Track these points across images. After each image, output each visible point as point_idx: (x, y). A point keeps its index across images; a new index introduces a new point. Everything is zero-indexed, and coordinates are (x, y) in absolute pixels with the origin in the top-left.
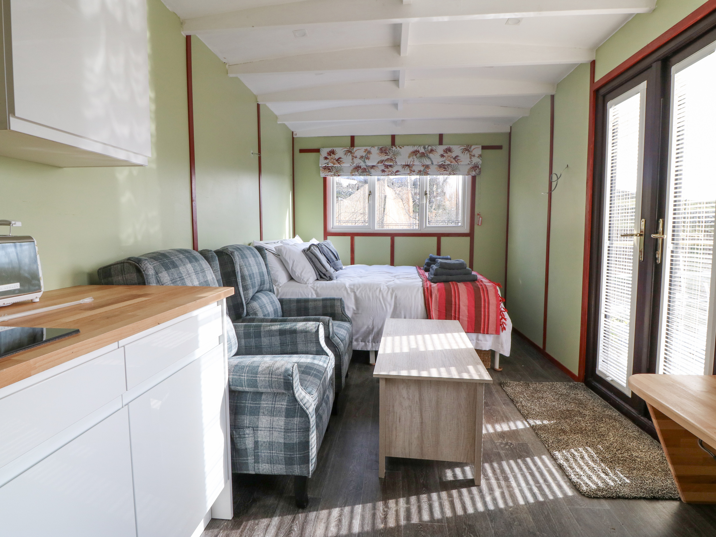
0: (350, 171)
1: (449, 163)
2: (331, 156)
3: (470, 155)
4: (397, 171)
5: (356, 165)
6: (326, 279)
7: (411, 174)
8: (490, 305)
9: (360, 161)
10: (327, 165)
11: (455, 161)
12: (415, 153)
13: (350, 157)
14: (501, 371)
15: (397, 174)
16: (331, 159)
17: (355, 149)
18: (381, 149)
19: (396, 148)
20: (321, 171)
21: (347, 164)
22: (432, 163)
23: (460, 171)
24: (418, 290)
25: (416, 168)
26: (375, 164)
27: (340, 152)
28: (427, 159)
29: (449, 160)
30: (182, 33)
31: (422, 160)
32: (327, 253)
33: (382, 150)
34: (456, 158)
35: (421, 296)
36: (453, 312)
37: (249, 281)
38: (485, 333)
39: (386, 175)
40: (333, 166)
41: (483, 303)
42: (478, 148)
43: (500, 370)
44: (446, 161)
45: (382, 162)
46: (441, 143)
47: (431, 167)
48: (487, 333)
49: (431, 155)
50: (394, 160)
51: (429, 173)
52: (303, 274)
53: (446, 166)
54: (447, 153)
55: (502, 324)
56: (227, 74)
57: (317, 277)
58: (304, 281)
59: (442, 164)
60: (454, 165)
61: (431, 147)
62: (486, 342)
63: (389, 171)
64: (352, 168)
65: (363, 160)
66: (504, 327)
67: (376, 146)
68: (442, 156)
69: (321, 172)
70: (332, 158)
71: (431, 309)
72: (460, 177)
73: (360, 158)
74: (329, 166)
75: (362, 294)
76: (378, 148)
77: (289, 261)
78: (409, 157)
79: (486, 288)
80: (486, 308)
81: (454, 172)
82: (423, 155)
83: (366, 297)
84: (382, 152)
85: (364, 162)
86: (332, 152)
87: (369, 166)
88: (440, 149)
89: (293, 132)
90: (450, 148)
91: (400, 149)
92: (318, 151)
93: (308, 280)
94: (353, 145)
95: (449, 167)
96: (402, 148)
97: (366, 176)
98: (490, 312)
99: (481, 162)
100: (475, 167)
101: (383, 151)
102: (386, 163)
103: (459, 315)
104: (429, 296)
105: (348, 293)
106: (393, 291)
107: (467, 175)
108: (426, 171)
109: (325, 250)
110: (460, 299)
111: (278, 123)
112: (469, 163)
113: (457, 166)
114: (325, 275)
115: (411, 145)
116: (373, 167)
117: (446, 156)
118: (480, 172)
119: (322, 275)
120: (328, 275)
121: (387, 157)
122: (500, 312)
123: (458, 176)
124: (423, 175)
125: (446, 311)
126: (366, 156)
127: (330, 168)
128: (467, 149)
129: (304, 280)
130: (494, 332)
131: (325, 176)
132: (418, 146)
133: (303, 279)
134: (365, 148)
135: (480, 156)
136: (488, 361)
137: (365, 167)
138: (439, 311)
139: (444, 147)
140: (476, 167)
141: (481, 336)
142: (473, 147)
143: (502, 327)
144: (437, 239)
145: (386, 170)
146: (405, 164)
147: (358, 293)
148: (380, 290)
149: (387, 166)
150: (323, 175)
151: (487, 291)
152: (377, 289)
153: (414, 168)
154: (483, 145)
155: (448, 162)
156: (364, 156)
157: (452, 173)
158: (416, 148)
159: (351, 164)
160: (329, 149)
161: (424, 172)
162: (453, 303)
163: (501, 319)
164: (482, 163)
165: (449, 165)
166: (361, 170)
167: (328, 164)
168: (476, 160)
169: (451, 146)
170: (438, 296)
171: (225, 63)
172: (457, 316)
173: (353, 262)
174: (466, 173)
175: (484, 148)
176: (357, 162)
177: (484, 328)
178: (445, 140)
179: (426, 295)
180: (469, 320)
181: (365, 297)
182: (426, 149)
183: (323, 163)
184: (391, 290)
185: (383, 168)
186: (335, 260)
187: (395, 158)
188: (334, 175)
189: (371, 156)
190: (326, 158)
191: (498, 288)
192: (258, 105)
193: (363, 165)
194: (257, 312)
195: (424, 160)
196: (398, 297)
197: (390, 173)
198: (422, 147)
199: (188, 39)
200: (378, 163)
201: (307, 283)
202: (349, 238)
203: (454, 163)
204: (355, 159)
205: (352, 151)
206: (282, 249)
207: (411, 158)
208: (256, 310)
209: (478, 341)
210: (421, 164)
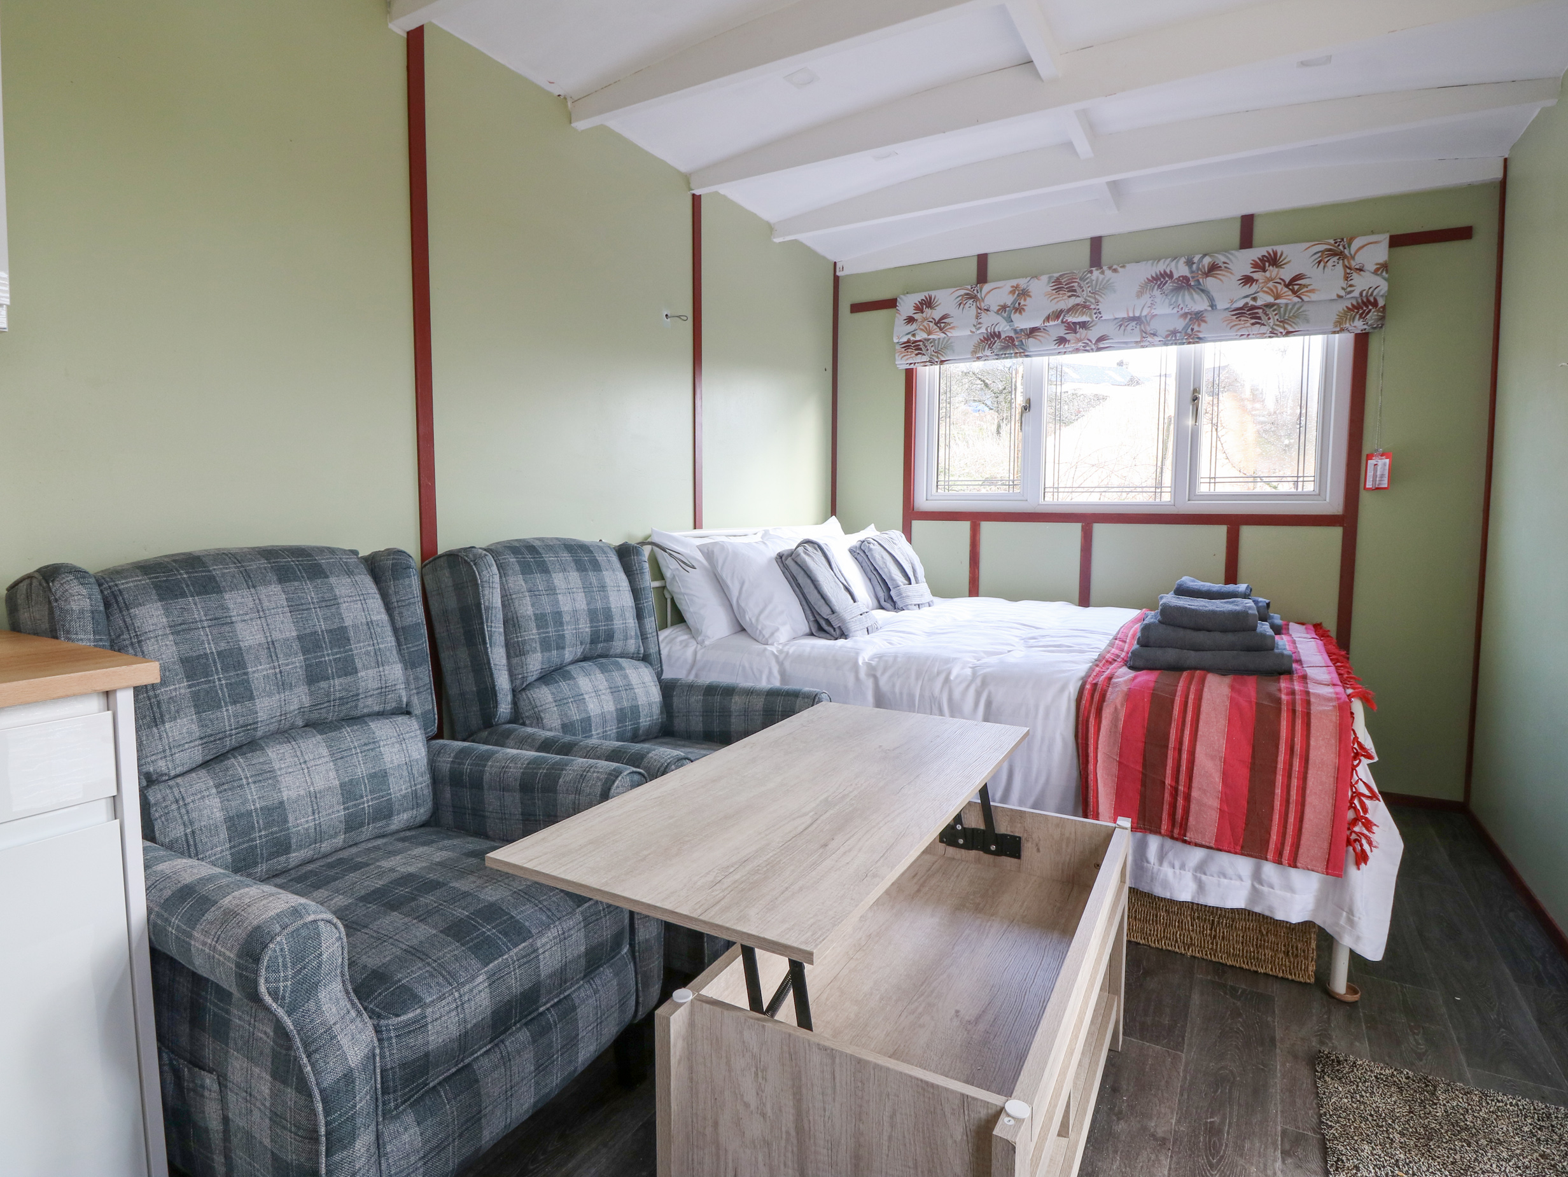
0: (972, 348)
1: (1270, 299)
2: (922, 313)
3: (1345, 267)
4: (1101, 339)
5: (987, 329)
6: (832, 635)
7: (1147, 344)
8: (1310, 767)
9: (999, 319)
10: (912, 339)
11: (1290, 293)
12: (1160, 279)
13: (971, 309)
14: (1353, 1005)
15: (1101, 345)
16: (923, 322)
17: (987, 287)
18: (1058, 281)
19: (1103, 273)
20: (897, 355)
21: (963, 331)
22: (1213, 306)
23: (1308, 321)
24: (1063, 689)
25: (1162, 327)
26: (1037, 323)
27: (946, 301)
28: (1196, 296)
29: (1271, 292)
30: (391, 26)
31: (1180, 298)
32: (880, 563)
33: (1061, 283)
34: (1294, 284)
35: (1068, 709)
36: (1169, 772)
37: (535, 631)
38: (1285, 862)
39: (1071, 352)
40: (929, 339)
41: (1281, 758)
42: (1376, 242)
43: (1351, 998)
44: (1261, 294)
45: (1058, 317)
46: (1246, 241)
47: (1208, 317)
48: (1293, 864)
49: (1210, 283)
50: (1093, 307)
51: (1201, 335)
52: (762, 617)
53: (1260, 311)
54: (1264, 271)
55: (1356, 840)
56: (571, 123)
57: (810, 628)
58: (764, 636)
59: (1247, 303)
60: (1287, 305)
61: (1211, 256)
62: (1288, 895)
63: (1079, 340)
64: (976, 340)
65: (1005, 315)
66: (1363, 851)
67: (1043, 274)
68: (1247, 280)
69: (897, 357)
70: (925, 319)
71: (1091, 754)
72: (1317, 342)
73: (997, 312)
74: (918, 338)
75: (894, 686)
76: (1050, 278)
77: (729, 582)
78: (1140, 294)
79: (1307, 703)
80: (1295, 774)
81: (1286, 326)
82: (1184, 284)
83: (905, 696)
84: (1058, 290)
85: (1009, 320)
86: (928, 303)
87: (1022, 330)
88: (1242, 262)
89: (835, 263)
90: (1275, 253)
91: (1115, 275)
92: (891, 304)
93: (772, 634)
94: (982, 277)
95: (1269, 311)
96: (1120, 269)
97: (1016, 357)
98: (1308, 792)
99: (1384, 286)
100: (1364, 305)
101: (1063, 285)
102: (1071, 319)
103: (1189, 787)
104: (1093, 711)
105: (857, 679)
106: (984, 684)
107: (1334, 332)
108: (1192, 329)
109: (877, 556)
110: (1200, 733)
111: (777, 240)
112: (1342, 293)
113: (1297, 306)
114: (828, 622)
115: (1147, 260)
116: (1034, 330)
117: (1260, 281)
118: (1383, 318)
119: (823, 623)
120: (836, 624)
121: (1073, 301)
122: (1353, 798)
123: (1307, 337)
124: (1183, 344)
125: (1144, 766)
126: (1014, 303)
127: (921, 343)
128: (1337, 252)
129: (764, 632)
130: (1322, 865)
131: (908, 367)
132: (1169, 259)
133: (760, 632)
134: (1014, 282)
135: (1384, 267)
136: (1306, 958)
137: (1012, 334)
138: (1120, 763)
139: (1255, 253)
140: (1367, 303)
141: (1269, 869)
142: (1356, 244)
143: (1354, 849)
144: (1229, 532)
145: (1068, 337)
146: (1126, 316)
147: (883, 682)
148: (947, 680)
149: (1072, 328)
150: (902, 364)
151: (1307, 716)
152: (938, 673)
153: (1154, 325)
154: (1393, 234)
155: (1264, 299)
156: (1009, 303)
157: (1282, 330)
158: (1161, 267)
159: (974, 330)
160: (918, 297)
161: (1186, 334)
162: (1172, 744)
163: (1354, 822)
164: (1389, 290)
165: (1269, 306)
166: (1001, 342)
167: (914, 335)
168: (1363, 283)
169: (1279, 249)
170: (1122, 716)
171: (559, 96)
172: (1181, 788)
173: (974, 590)
174: (1331, 327)
175: (1396, 241)
176: (993, 322)
177: (1283, 844)
178: (1260, 231)
179: (1082, 707)
180: (1226, 809)
181: (901, 694)
182: (1194, 266)
183: (902, 332)
184: (978, 681)
185: (1062, 332)
186: (900, 583)
187: (1097, 302)
188: (930, 361)
189: (1028, 303)
190: (910, 320)
191: (1358, 707)
192: (696, 200)
193: (1004, 328)
194: (543, 715)
195: (1187, 297)
196: (994, 706)
197: (1080, 344)
198: (1183, 260)
199: (415, 40)
200: (1048, 319)
201: (770, 642)
202: (966, 526)
203: (1288, 299)
204: (983, 314)
205: (979, 295)
206: (716, 550)
207: (1146, 298)
208: (540, 708)
209: (1257, 886)
210: (1175, 310)
